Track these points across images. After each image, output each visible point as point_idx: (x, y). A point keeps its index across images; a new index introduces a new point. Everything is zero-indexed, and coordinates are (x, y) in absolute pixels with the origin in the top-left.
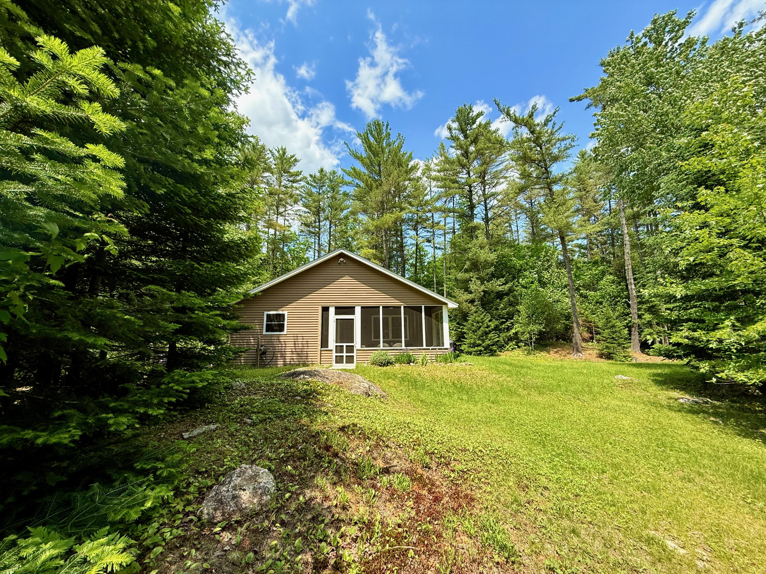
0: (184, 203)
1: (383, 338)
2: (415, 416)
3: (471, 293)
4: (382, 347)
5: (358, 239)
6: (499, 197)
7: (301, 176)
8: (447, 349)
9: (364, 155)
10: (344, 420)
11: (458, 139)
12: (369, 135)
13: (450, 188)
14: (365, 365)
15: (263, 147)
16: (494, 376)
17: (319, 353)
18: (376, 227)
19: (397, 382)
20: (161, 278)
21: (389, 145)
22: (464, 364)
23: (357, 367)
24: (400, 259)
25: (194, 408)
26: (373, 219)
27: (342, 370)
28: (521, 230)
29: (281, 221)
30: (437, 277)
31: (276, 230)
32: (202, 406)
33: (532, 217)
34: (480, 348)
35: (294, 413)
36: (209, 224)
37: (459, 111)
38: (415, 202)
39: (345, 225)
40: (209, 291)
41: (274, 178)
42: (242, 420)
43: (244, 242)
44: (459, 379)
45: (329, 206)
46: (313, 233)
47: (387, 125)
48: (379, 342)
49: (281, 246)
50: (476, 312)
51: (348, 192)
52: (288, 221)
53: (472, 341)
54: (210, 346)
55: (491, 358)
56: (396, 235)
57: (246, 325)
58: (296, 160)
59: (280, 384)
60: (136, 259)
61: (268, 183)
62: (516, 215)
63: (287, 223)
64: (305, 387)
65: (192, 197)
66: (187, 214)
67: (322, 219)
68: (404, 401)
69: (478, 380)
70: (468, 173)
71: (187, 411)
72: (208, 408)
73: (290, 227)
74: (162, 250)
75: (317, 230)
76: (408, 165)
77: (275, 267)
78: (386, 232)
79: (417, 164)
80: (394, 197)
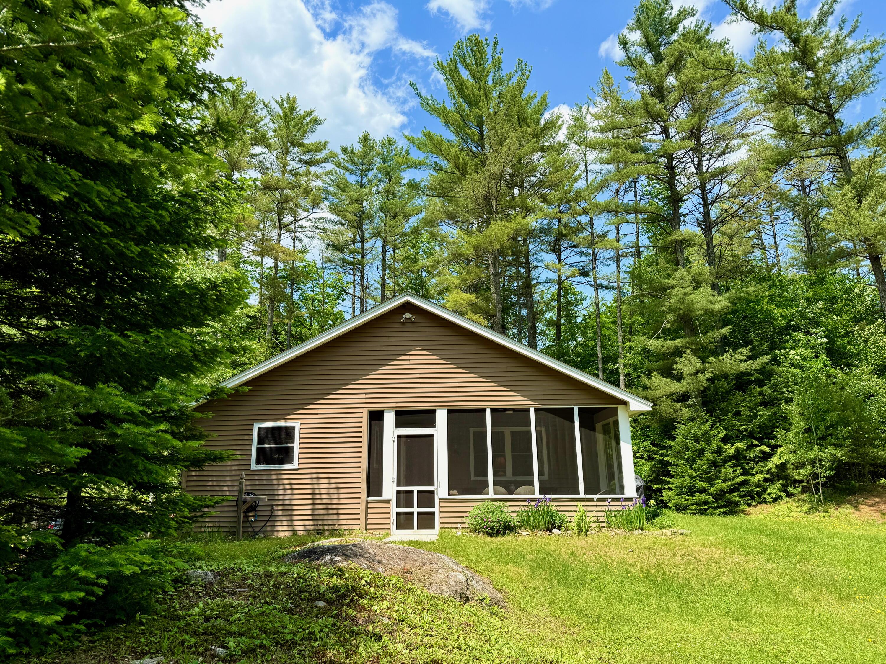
0: (98, 215)
1: (494, 475)
2: (565, 646)
3: (679, 378)
4: (491, 495)
5: (439, 274)
6: (733, 178)
7: (325, 152)
8: (631, 499)
9: (450, 106)
10: (415, 653)
11: (642, 63)
12: (459, 65)
13: (626, 163)
14: (459, 533)
15: (252, 97)
16: (736, 558)
17: (363, 506)
18: (477, 248)
19: (524, 571)
20: (52, 363)
21: (499, 82)
22: (668, 532)
23: (441, 537)
24: (524, 312)
25: (113, 623)
26: (469, 233)
27: (410, 543)
28: (782, 246)
29: (286, 241)
30: (603, 346)
31: (276, 259)
32: (130, 618)
33: (806, 216)
34: (704, 497)
35: (311, 637)
36: (144, 254)
37: (642, 7)
38: (553, 195)
39: (414, 246)
40: (145, 383)
41: (272, 158)
42: (207, 650)
43: (214, 286)
44: (659, 565)
45: (381, 209)
46: (351, 263)
47: (495, 44)
48: (486, 484)
49: (288, 291)
50: (692, 419)
51: (417, 180)
52: (300, 240)
53: (687, 481)
54: (146, 493)
55: (729, 520)
56: (516, 263)
57: (218, 451)
58: (316, 122)
59: (283, 574)
60: (11, 325)
61: (261, 168)
62: (772, 213)
63: (298, 244)
64: (335, 581)
65: (113, 203)
66: (104, 235)
67: (367, 235)
68: (543, 612)
69: (702, 568)
70: (665, 131)
71: (100, 628)
72: (141, 623)
73: (304, 252)
74: (57, 305)
75: (359, 257)
76: (538, 120)
77: (275, 333)
78: (496, 259)
79: (558, 118)
80: (511, 186)
